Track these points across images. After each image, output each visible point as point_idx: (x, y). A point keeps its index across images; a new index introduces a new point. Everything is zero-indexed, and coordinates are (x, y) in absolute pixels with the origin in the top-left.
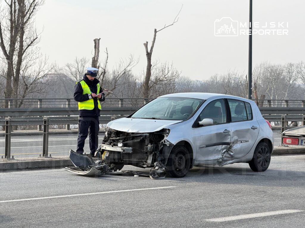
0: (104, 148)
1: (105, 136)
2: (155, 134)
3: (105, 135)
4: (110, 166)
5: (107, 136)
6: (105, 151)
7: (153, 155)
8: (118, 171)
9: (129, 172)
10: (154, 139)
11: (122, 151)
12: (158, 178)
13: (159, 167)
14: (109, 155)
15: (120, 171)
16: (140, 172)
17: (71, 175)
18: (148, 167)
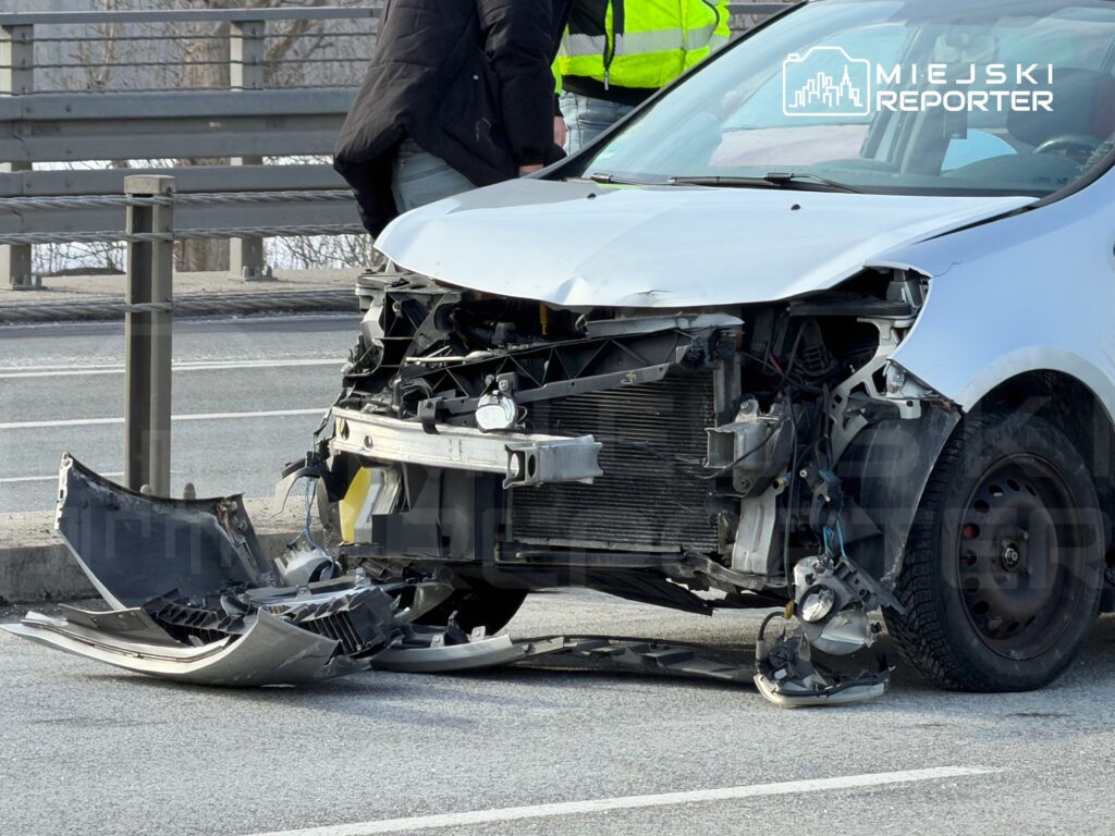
0: (353, 445)
1: (364, 344)
2: (796, 322)
3: (364, 328)
4: (408, 598)
5: (377, 335)
6: (365, 473)
7: (782, 502)
8: (481, 643)
9: (573, 644)
10: (792, 357)
11: (515, 468)
12: (833, 698)
13: (836, 600)
14: (401, 504)
15: (501, 641)
16: (669, 644)
17: (77, 677)
18: (736, 600)
